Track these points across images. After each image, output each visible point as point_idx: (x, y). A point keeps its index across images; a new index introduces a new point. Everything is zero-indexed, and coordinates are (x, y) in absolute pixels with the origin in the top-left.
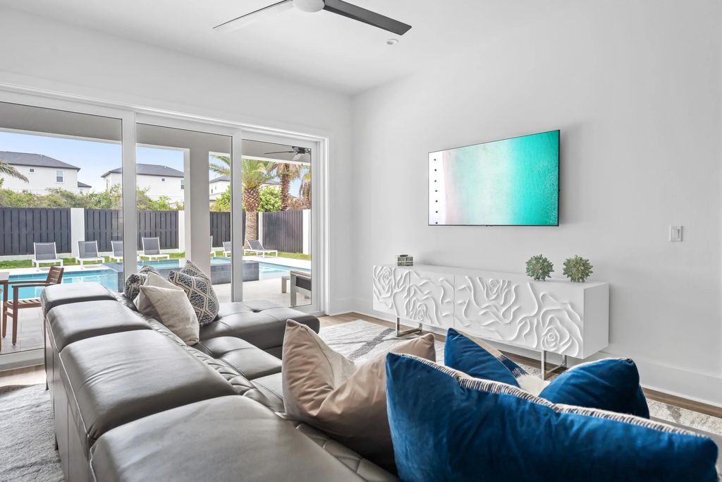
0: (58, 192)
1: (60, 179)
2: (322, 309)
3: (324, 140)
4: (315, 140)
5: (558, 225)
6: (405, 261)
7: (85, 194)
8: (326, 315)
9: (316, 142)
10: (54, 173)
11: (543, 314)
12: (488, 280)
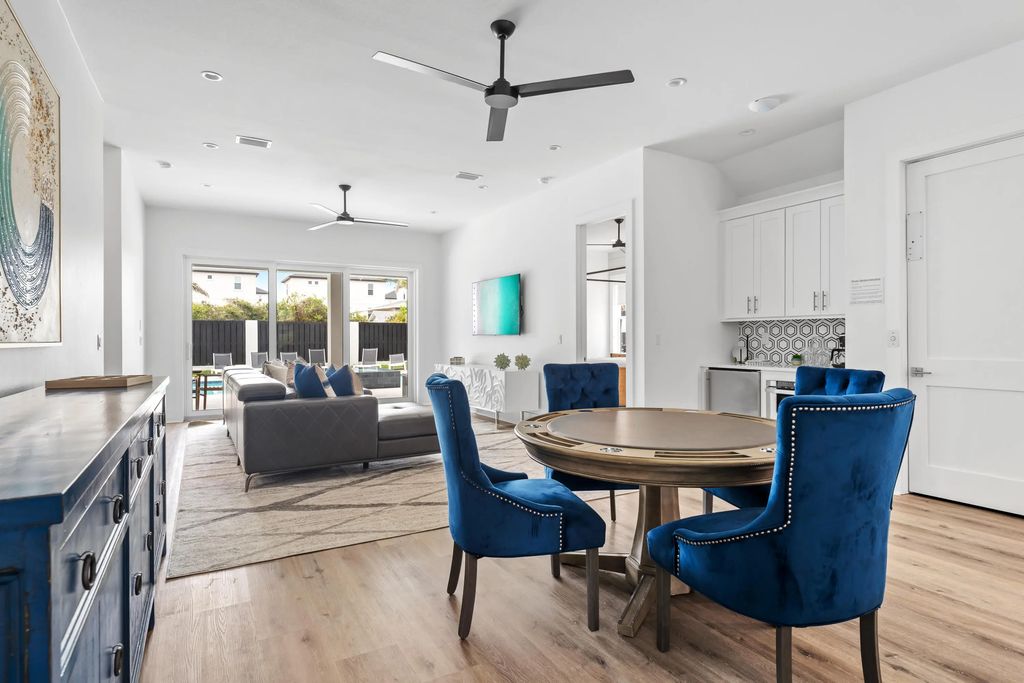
1: (238, 286)
3: (415, 270)
5: (520, 334)
7: (260, 304)
11: (493, 388)
12: (476, 370)
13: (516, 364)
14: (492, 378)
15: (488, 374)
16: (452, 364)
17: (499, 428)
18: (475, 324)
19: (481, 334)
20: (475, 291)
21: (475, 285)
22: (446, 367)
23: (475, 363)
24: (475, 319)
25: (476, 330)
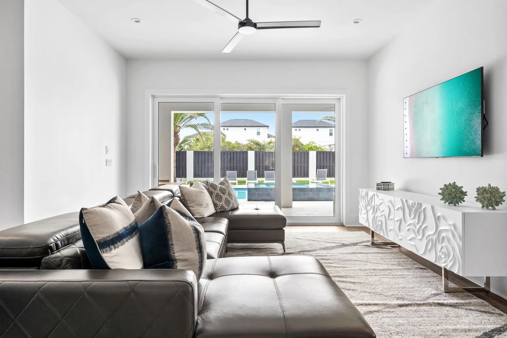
0: (252, 142)
1: (258, 133)
2: (342, 221)
3: (343, 97)
4: (339, 97)
5: (482, 156)
6: (383, 187)
7: (266, 142)
8: (344, 226)
9: (339, 99)
10: (255, 130)
11: (438, 232)
12: (410, 202)
13: (478, 200)
14: (437, 219)
15: (429, 212)
16: (378, 189)
17: (448, 291)
18: (408, 144)
19: (417, 155)
20: (407, 106)
21: (407, 100)
22: (371, 193)
23: (406, 190)
24: (407, 137)
25: (408, 150)
